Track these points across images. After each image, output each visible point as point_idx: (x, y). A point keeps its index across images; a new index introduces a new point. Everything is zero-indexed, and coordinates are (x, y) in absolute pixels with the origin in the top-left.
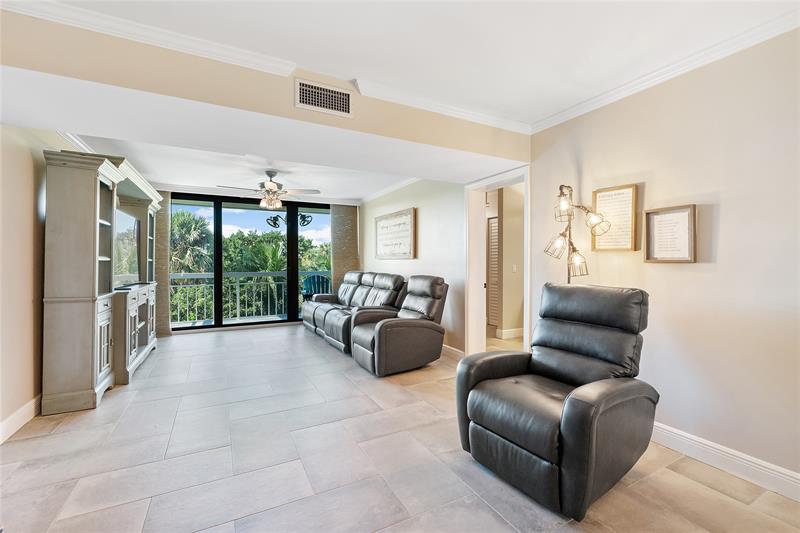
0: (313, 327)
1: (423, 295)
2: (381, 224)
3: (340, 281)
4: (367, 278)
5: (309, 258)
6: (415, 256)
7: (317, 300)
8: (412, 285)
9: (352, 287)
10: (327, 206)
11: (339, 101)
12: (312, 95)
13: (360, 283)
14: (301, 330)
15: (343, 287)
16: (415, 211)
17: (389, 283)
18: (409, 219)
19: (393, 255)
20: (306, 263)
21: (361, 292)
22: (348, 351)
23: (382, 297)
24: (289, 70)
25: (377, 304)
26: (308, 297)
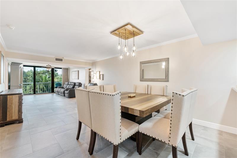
0: (58, 93)
1: (78, 85)
2: (73, 72)
3: (64, 84)
4: (69, 83)
5: (57, 79)
6: (78, 79)
7: (58, 88)
8: (76, 84)
9: (66, 85)
10: (61, 68)
11: (61, 60)
12: (57, 59)
13: (68, 84)
14: (55, 94)
15: (65, 85)
16: (78, 71)
17: (73, 84)
18: (77, 72)
19: (75, 79)
20: (56, 80)
21: (68, 86)
22: (64, 96)
23: (72, 86)
24: (54, 57)
25: (71, 88)
26: (56, 87)
